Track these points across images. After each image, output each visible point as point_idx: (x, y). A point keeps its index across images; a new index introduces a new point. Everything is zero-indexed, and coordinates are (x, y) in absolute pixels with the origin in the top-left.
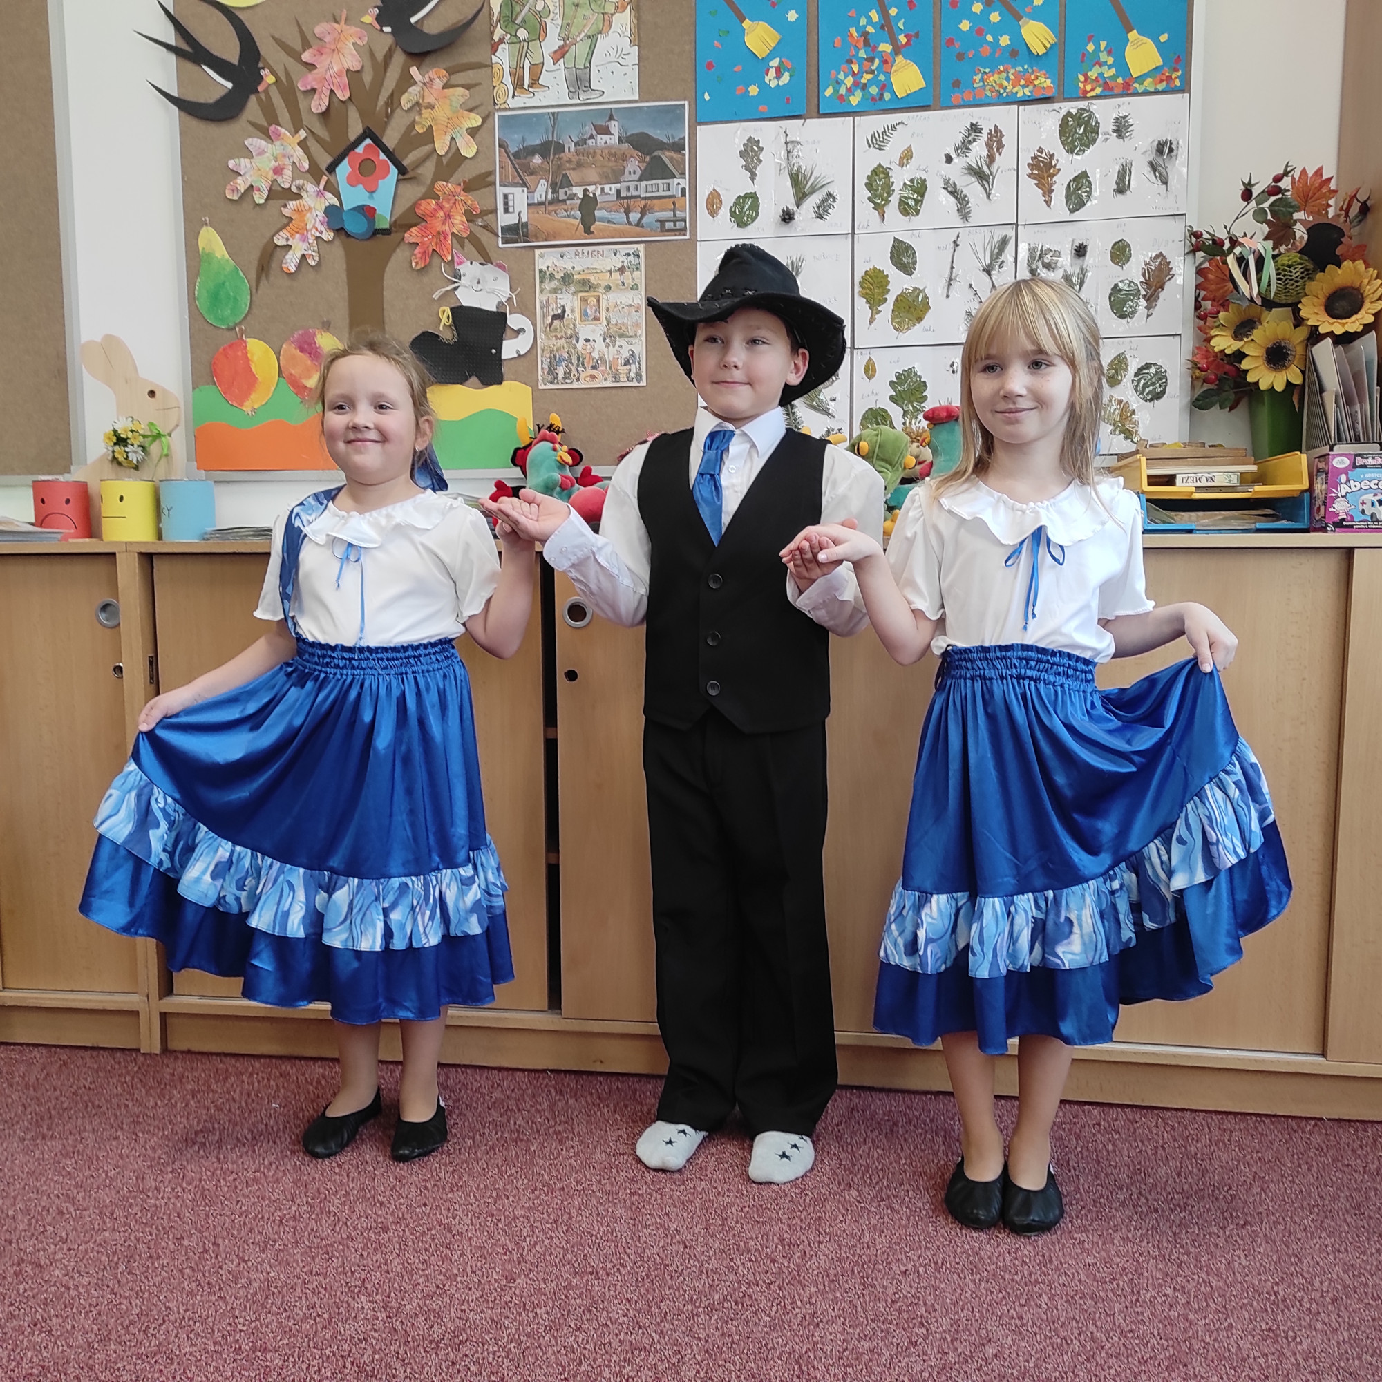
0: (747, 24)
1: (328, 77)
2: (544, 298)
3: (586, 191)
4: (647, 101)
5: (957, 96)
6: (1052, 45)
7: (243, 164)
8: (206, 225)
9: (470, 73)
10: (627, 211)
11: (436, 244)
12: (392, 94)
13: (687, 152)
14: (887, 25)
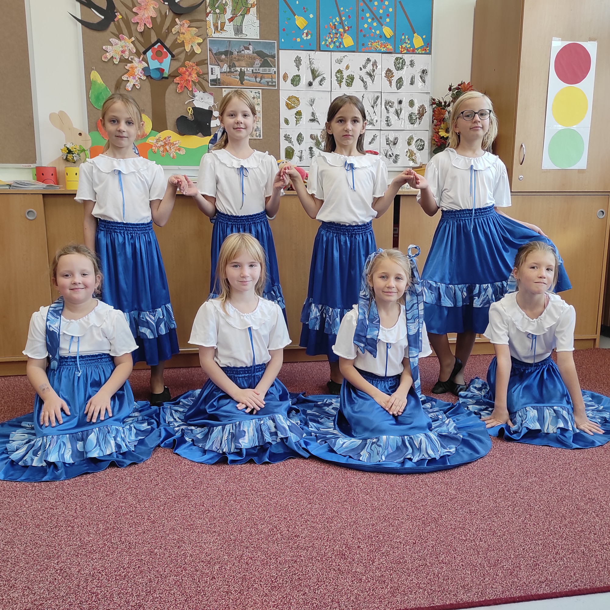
0: (296, 17)
1: (143, 18)
3: (241, 69)
4: (262, 40)
5: (363, 49)
6: (392, 35)
7: (109, 48)
8: (94, 70)
9: (198, 23)
10: (256, 78)
11: (186, 84)
12: (168, 27)
13: (276, 59)
14: (341, 23)
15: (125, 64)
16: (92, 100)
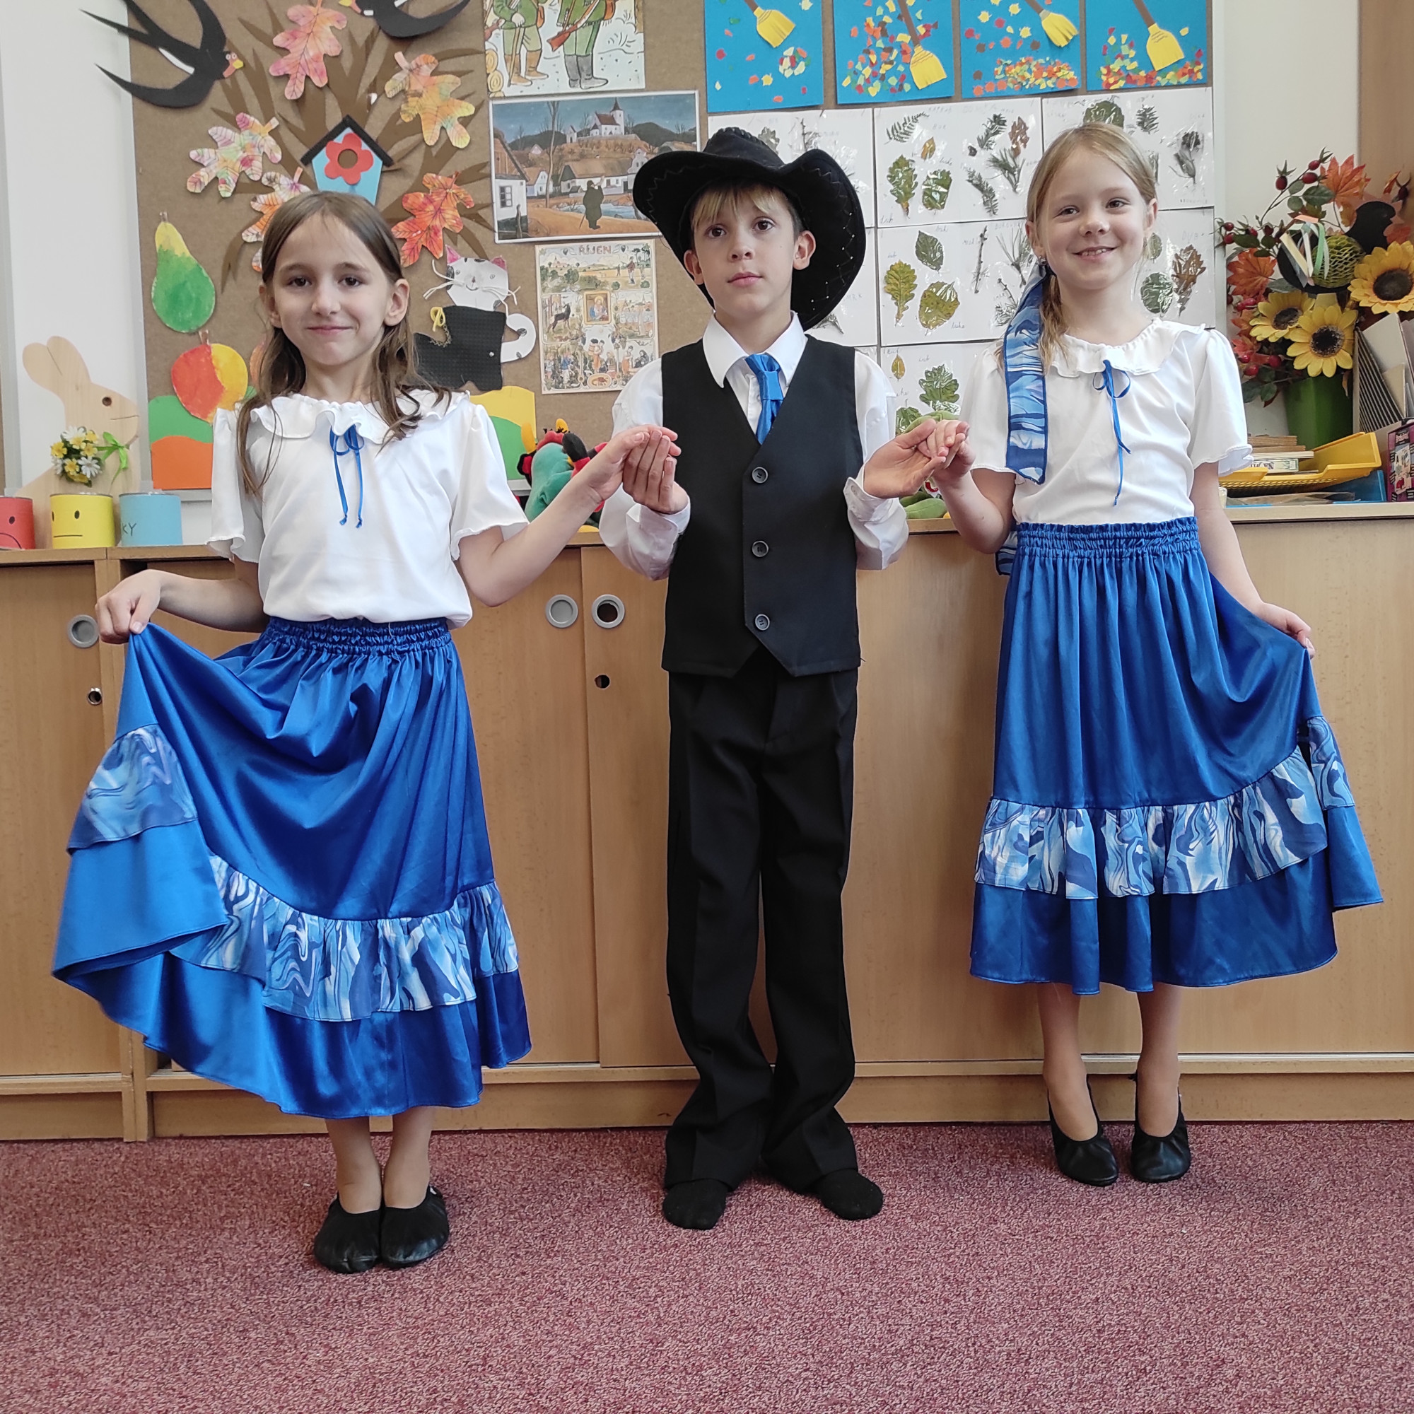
0: (758, 12)
1: (302, 61)
2: (546, 296)
3: (590, 183)
4: (654, 90)
5: (979, 88)
6: (1074, 37)
7: (207, 154)
8: (164, 220)
9: (462, 59)
11: (426, 240)
12: (375, 80)
14: (904, 15)
15: (252, 196)
16: (160, 306)
